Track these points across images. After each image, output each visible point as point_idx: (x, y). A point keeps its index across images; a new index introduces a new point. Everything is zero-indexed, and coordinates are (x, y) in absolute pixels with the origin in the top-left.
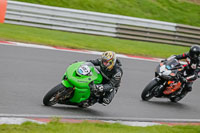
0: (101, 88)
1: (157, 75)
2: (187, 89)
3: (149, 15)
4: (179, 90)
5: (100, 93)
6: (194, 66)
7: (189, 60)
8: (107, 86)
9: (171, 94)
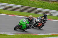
0: (29, 25)
1: (35, 21)
2: (43, 25)
3: (13, 3)
4: (41, 25)
5: (28, 26)
6: (45, 19)
7: (44, 18)
8: (30, 24)
9: (39, 26)
